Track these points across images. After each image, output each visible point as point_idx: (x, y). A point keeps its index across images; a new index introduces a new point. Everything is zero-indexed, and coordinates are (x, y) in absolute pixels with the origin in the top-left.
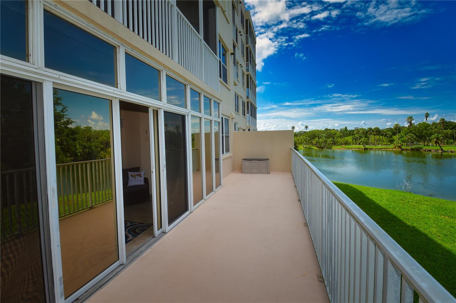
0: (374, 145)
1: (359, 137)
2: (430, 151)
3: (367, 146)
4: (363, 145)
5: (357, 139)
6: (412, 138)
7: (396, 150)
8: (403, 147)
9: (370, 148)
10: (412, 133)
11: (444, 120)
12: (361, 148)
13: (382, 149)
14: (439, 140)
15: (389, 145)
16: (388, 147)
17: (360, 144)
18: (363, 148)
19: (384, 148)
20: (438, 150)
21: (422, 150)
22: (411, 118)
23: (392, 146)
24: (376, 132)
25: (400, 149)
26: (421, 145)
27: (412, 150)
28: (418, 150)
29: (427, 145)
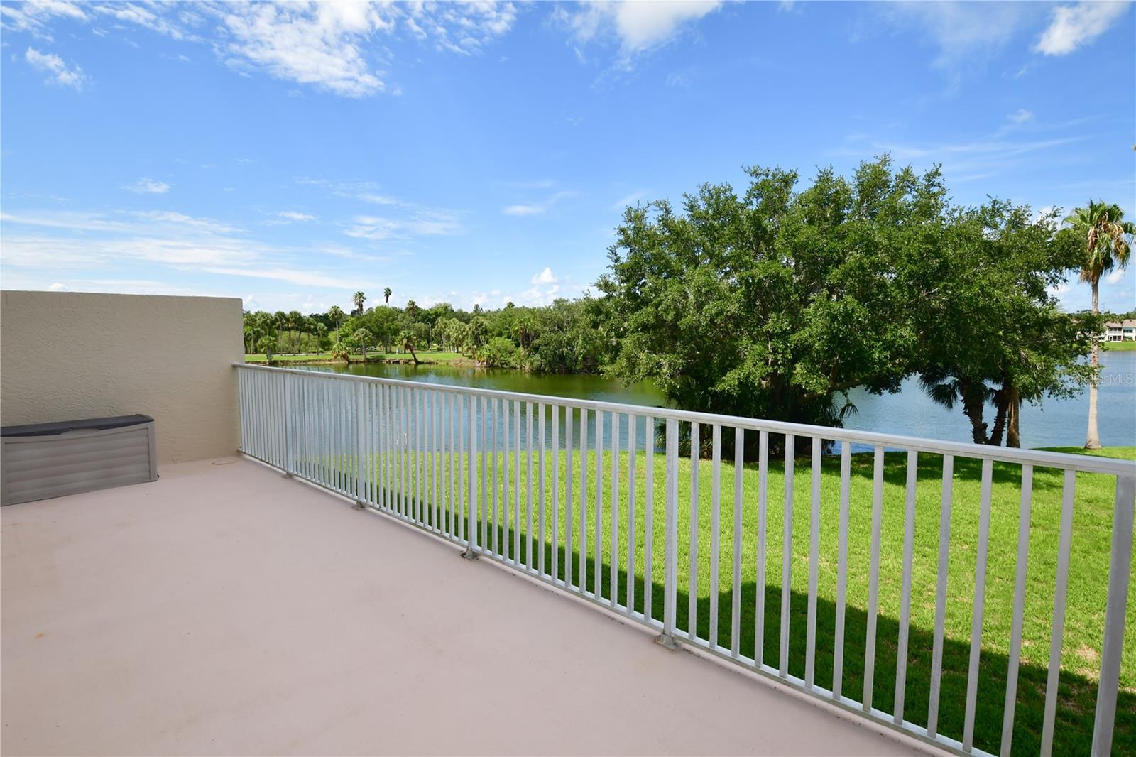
0: (289, 353)
1: (253, 335)
2: (398, 362)
3: (276, 357)
4: (265, 355)
5: (249, 339)
6: (366, 338)
7: (337, 362)
8: (351, 357)
9: (282, 362)
10: (366, 328)
11: (413, 303)
12: (263, 361)
13: (309, 363)
14: (412, 342)
15: (322, 352)
16: (321, 356)
17: (256, 352)
18: (268, 361)
19: (313, 360)
20: (409, 361)
21: (384, 362)
22: (360, 296)
23: (328, 355)
24: (295, 322)
25: (345, 362)
26: (379, 350)
27: (368, 361)
28: (377, 361)
29: (391, 352)
